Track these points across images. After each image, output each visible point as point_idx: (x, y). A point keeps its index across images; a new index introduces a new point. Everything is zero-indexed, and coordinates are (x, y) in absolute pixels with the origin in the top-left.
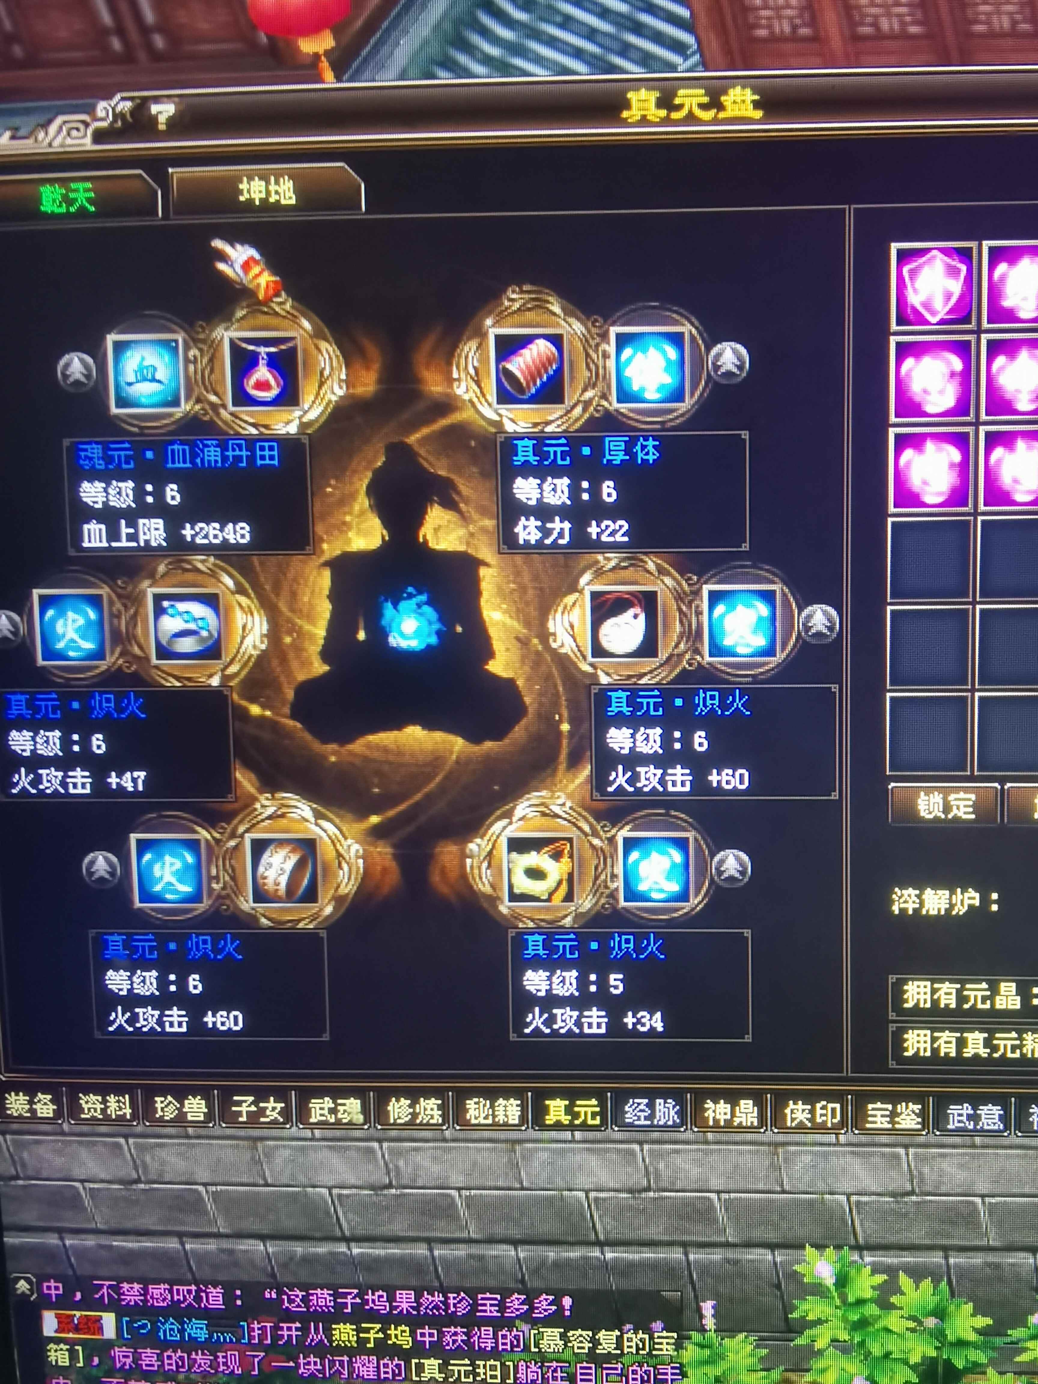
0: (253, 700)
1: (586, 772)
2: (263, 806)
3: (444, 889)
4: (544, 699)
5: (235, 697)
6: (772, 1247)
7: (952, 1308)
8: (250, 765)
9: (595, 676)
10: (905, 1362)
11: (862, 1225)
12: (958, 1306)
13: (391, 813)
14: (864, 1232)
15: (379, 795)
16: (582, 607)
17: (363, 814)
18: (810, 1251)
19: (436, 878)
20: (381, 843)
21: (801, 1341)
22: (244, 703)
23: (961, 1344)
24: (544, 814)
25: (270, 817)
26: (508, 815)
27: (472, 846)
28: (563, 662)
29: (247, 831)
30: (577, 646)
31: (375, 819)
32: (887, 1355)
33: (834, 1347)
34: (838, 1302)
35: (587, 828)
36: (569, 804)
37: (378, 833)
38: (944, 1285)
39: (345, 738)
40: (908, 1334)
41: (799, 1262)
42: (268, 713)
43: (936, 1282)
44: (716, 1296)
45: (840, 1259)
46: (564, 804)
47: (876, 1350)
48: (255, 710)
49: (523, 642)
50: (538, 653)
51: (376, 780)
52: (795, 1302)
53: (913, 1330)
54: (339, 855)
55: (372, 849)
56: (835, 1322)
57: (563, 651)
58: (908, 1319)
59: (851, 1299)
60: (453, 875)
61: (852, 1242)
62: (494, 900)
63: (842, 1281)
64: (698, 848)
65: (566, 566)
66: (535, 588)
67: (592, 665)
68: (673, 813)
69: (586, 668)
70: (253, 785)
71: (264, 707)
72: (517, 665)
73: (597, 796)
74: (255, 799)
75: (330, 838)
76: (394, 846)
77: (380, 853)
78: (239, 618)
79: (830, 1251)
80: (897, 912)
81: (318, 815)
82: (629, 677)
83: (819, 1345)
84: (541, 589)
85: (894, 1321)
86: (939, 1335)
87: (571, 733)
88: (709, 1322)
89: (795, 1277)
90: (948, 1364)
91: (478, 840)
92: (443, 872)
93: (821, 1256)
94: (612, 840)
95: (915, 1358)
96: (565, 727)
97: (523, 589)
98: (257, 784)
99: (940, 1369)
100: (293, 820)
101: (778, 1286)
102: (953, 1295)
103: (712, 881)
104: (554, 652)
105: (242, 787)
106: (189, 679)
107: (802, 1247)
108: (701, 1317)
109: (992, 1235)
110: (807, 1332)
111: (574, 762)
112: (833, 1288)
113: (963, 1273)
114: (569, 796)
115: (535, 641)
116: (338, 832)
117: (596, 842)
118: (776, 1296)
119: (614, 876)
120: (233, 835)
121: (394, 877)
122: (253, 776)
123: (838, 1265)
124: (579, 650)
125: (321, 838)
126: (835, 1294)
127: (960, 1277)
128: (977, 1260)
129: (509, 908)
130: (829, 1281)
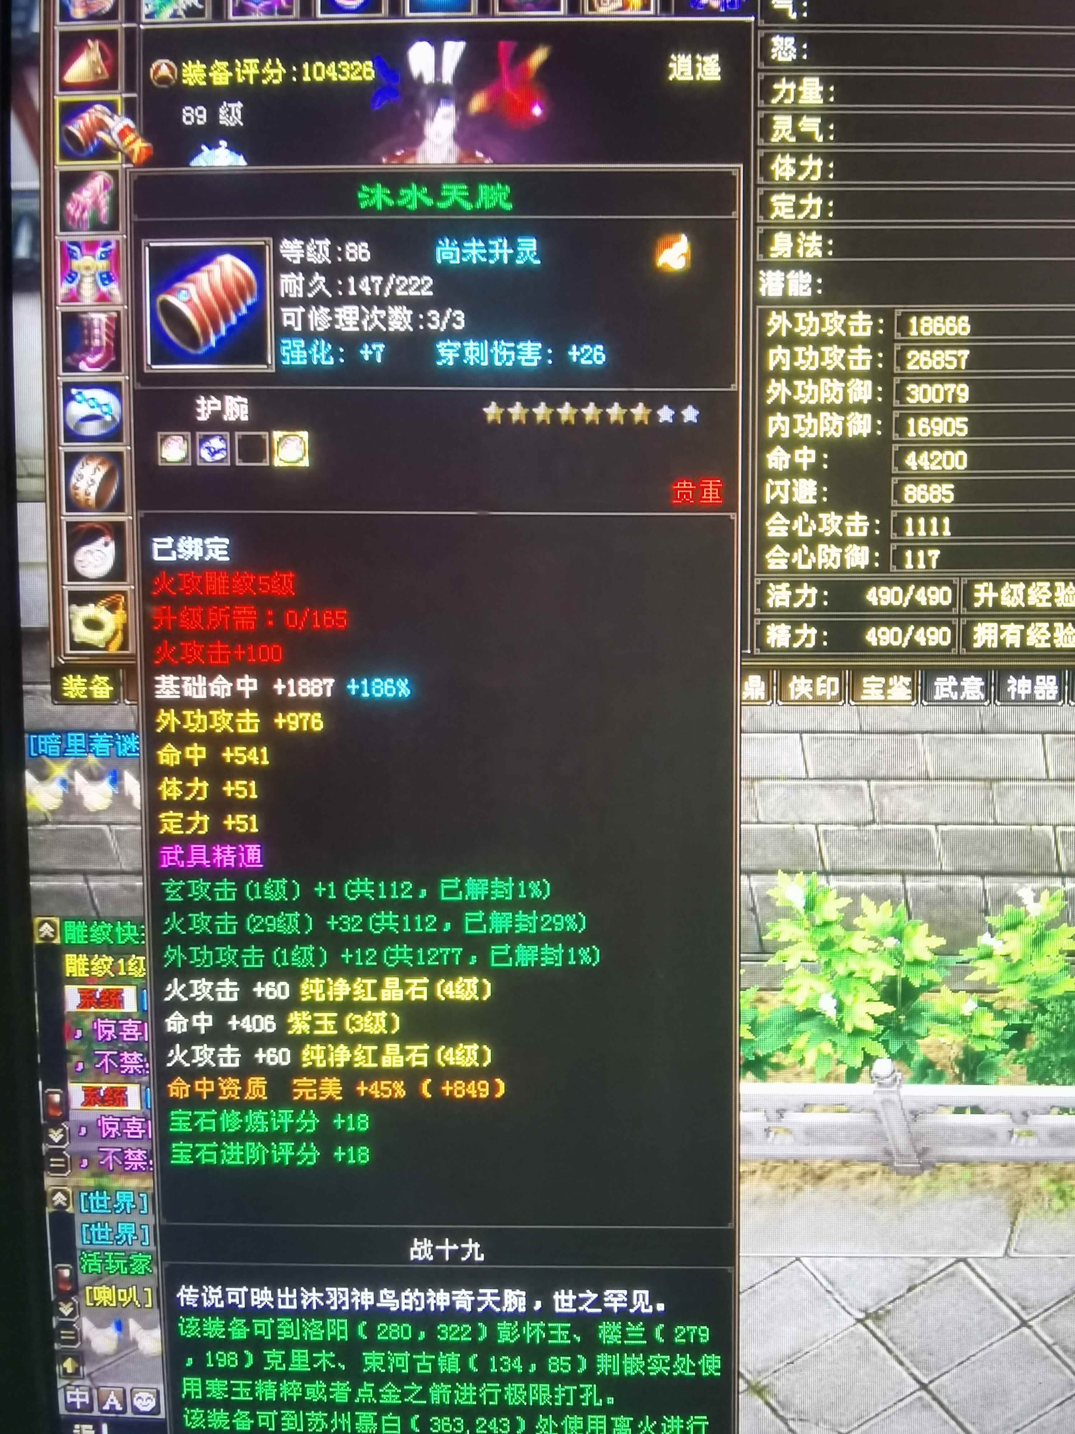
7: (909, 929)
10: (868, 981)
11: (828, 851)
12: (914, 927)
14: (830, 857)
18: (782, 877)
21: (773, 961)
23: (917, 963)
32: (851, 974)
33: (804, 966)
34: (807, 924)
38: (902, 906)
40: (870, 954)
41: (772, 887)
43: (895, 904)
45: (810, 884)
47: (841, 969)
52: (769, 925)
53: (873, 950)
56: (805, 944)
58: (868, 939)
61: (820, 868)
63: (810, 905)
79: (800, 876)
83: (790, 965)
85: (858, 942)
86: (897, 955)
89: (769, 901)
90: (906, 982)
93: (793, 879)
95: (876, 977)
99: (899, 987)
102: (910, 918)
107: (775, 873)
109: (944, 861)
110: (779, 953)
112: (802, 911)
113: (919, 896)
123: (807, 890)
126: (805, 917)
127: (916, 901)
128: (932, 883)
130: (799, 904)
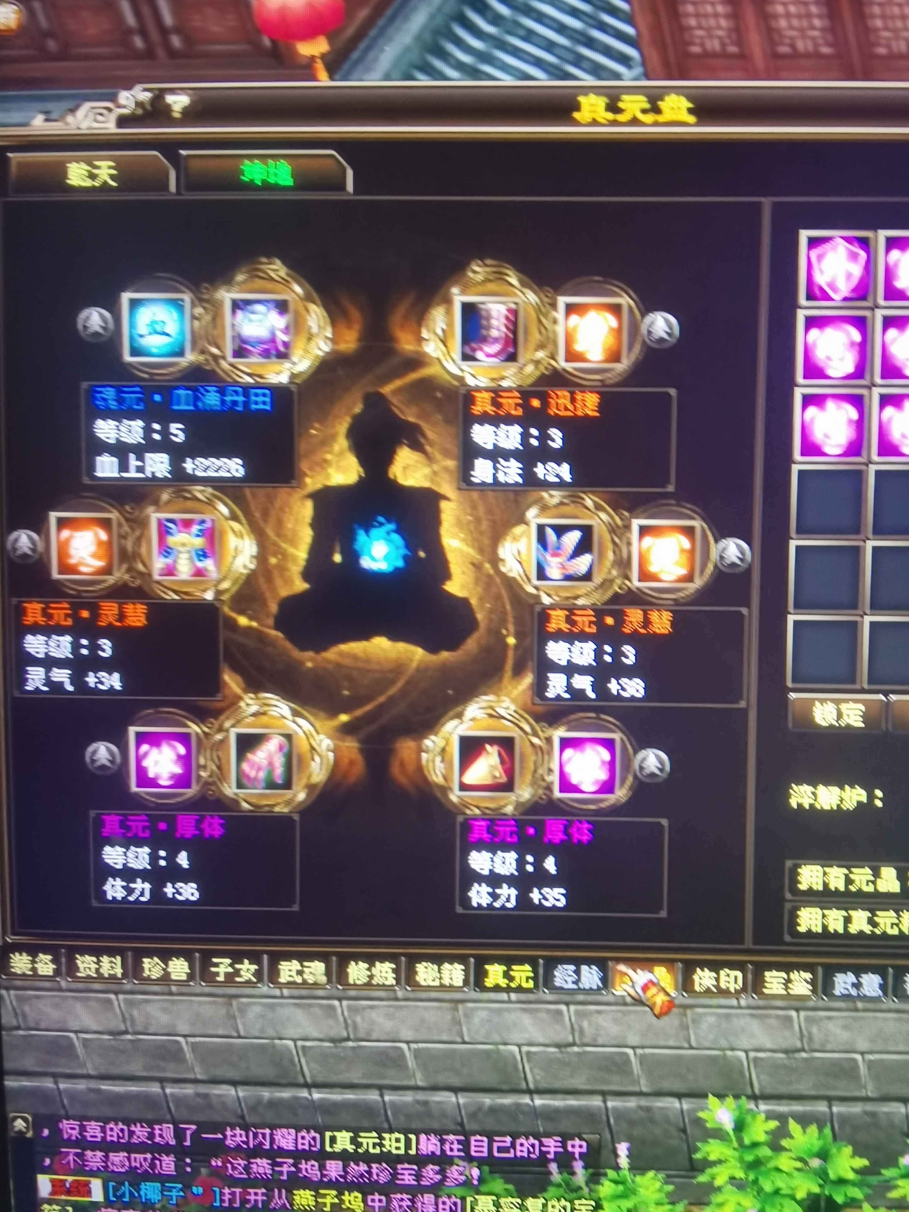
0: (242, 612)
1: (528, 679)
2: (248, 705)
3: (402, 780)
4: (494, 617)
5: (226, 610)
6: (679, 1096)
7: (834, 1150)
8: (236, 668)
9: (538, 597)
10: (793, 1198)
11: (758, 1078)
12: (839, 1149)
13: (359, 712)
14: (760, 1084)
15: (349, 697)
16: (529, 538)
17: (333, 713)
18: (712, 1100)
19: (395, 770)
20: (349, 738)
21: (702, 1178)
22: (233, 615)
23: (842, 1182)
24: (491, 716)
25: (254, 715)
26: (460, 716)
27: (427, 743)
28: (511, 584)
29: (233, 726)
30: (524, 571)
31: (344, 718)
32: (776, 1192)
33: (732, 1184)
34: (735, 1144)
35: (527, 728)
36: (513, 707)
37: (347, 730)
38: (827, 1131)
39: (320, 646)
40: (796, 1173)
41: (702, 1109)
42: (254, 624)
43: (821, 1128)
44: (629, 1139)
45: (739, 1107)
46: (507, 708)
47: (768, 1187)
48: (243, 621)
49: (477, 567)
50: (489, 576)
51: (346, 684)
52: (699, 1144)
53: (798, 1170)
54: (313, 748)
55: (340, 743)
56: (733, 1162)
57: (511, 575)
58: (795, 1160)
59: (747, 1141)
60: (411, 767)
61: (749, 1092)
62: (445, 790)
63: (740, 1126)
64: (624, 748)
65: (516, 501)
66: (488, 520)
67: (537, 588)
68: (604, 716)
69: (530, 590)
70: (239, 686)
71: (251, 618)
72: (471, 586)
73: (537, 701)
74: (240, 698)
75: (304, 733)
76: (360, 741)
77: (348, 747)
78: (232, 541)
79: (730, 1100)
80: (795, 806)
81: (295, 713)
82: (567, 598)
83: (718, 1182)
84: (494, 521)
85: (785, 1162)
86: (822, 1174)
87: (516, 647)
88: (624, 1161)
89: (699, 1123)
90: (830, 1200)
91: (433, 737)
92: (402, 765)
93: (722, 1103)
94: (549, 740)
95: (801, 1195)
96: (511, 641)
97: (478, 521)
98: (243, 685)
99: (823, 1204)
100: (273, 717)
101: (684, 1131)
102: (835, 1140)
103: (635, 777)
104: (503, 576)
105: (230, 688)
106: (186, 593)
107: (705, 1096)
108: (617, 1156)
109: (870, 1087)
110: (709, 1171)
111: (518, 671)
112: (731, 1133)
113: (844, 1120)
114: (513, 701)
115: (487, 566)
116: (311, 729)
117: (535, 740)
118: (681, 1139)
119: (550, 771)
120: (220, 730)
121: (359, 769)
122: (239, 678)
123: (737, 1113)
124: (526, 575)
125: (297, 733)
126: (734, 1138)
127: (842, 1124)
128: (857, 1109)
129: (459, 797)
130: (729, 1127)
